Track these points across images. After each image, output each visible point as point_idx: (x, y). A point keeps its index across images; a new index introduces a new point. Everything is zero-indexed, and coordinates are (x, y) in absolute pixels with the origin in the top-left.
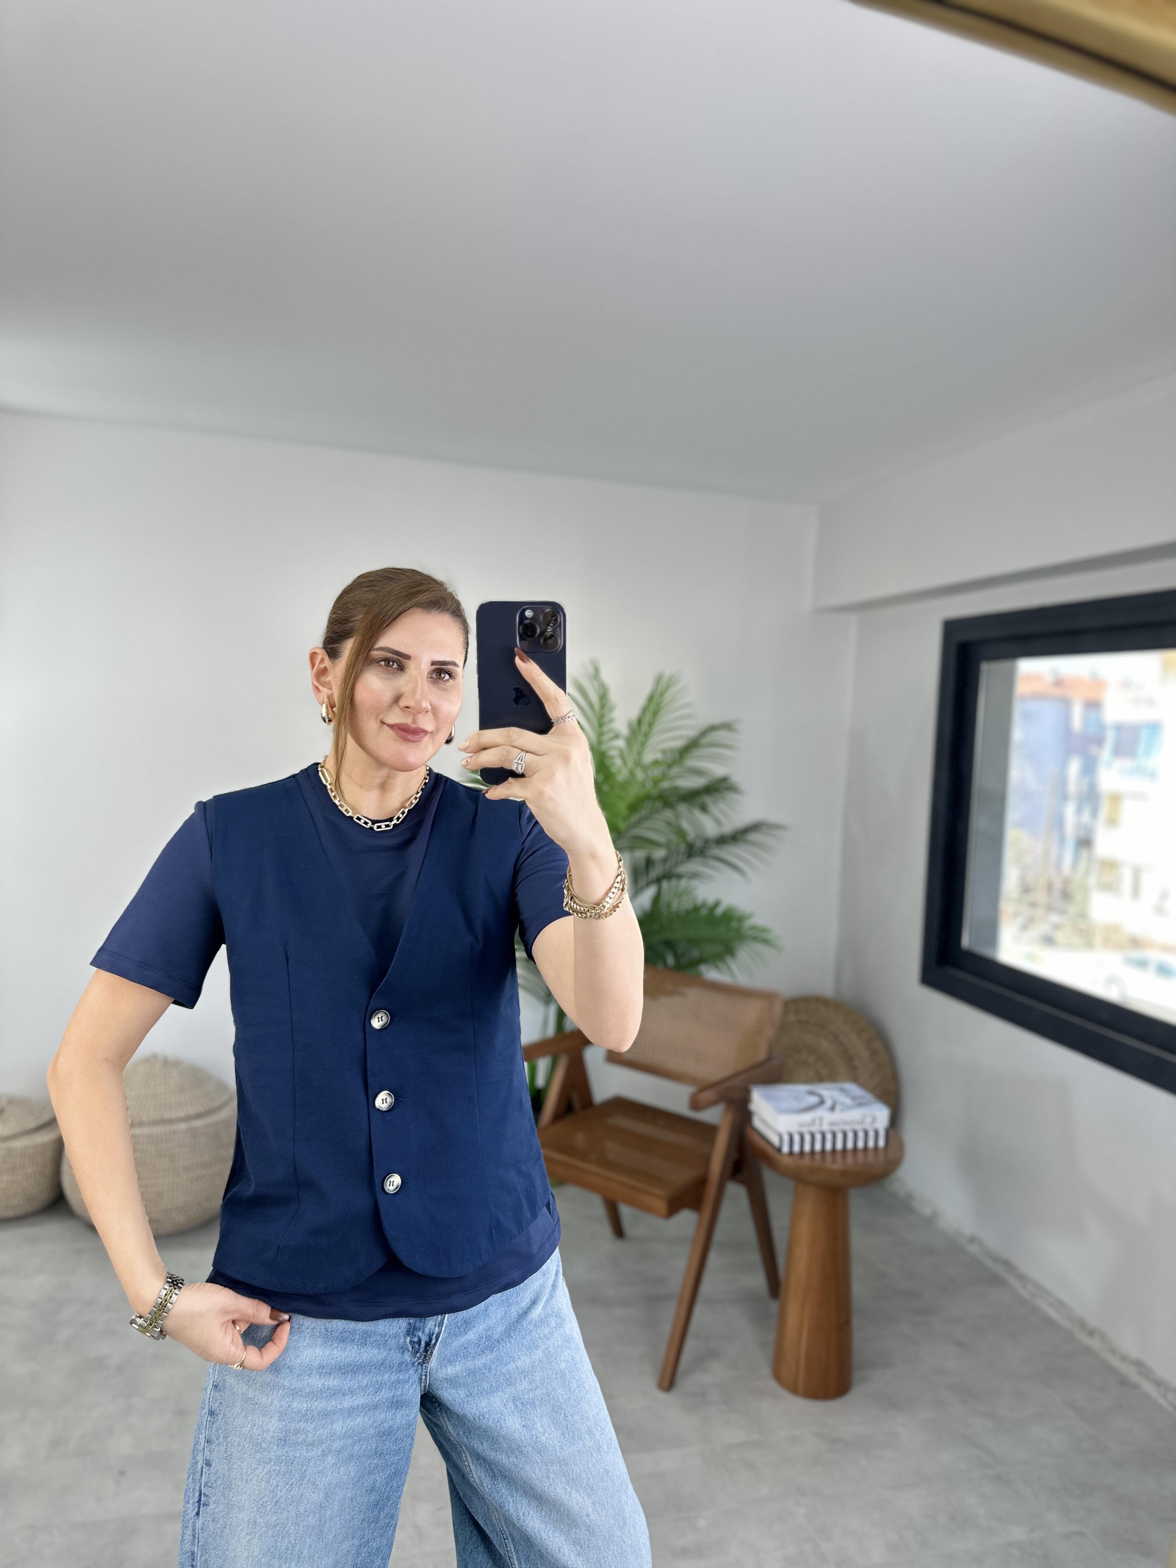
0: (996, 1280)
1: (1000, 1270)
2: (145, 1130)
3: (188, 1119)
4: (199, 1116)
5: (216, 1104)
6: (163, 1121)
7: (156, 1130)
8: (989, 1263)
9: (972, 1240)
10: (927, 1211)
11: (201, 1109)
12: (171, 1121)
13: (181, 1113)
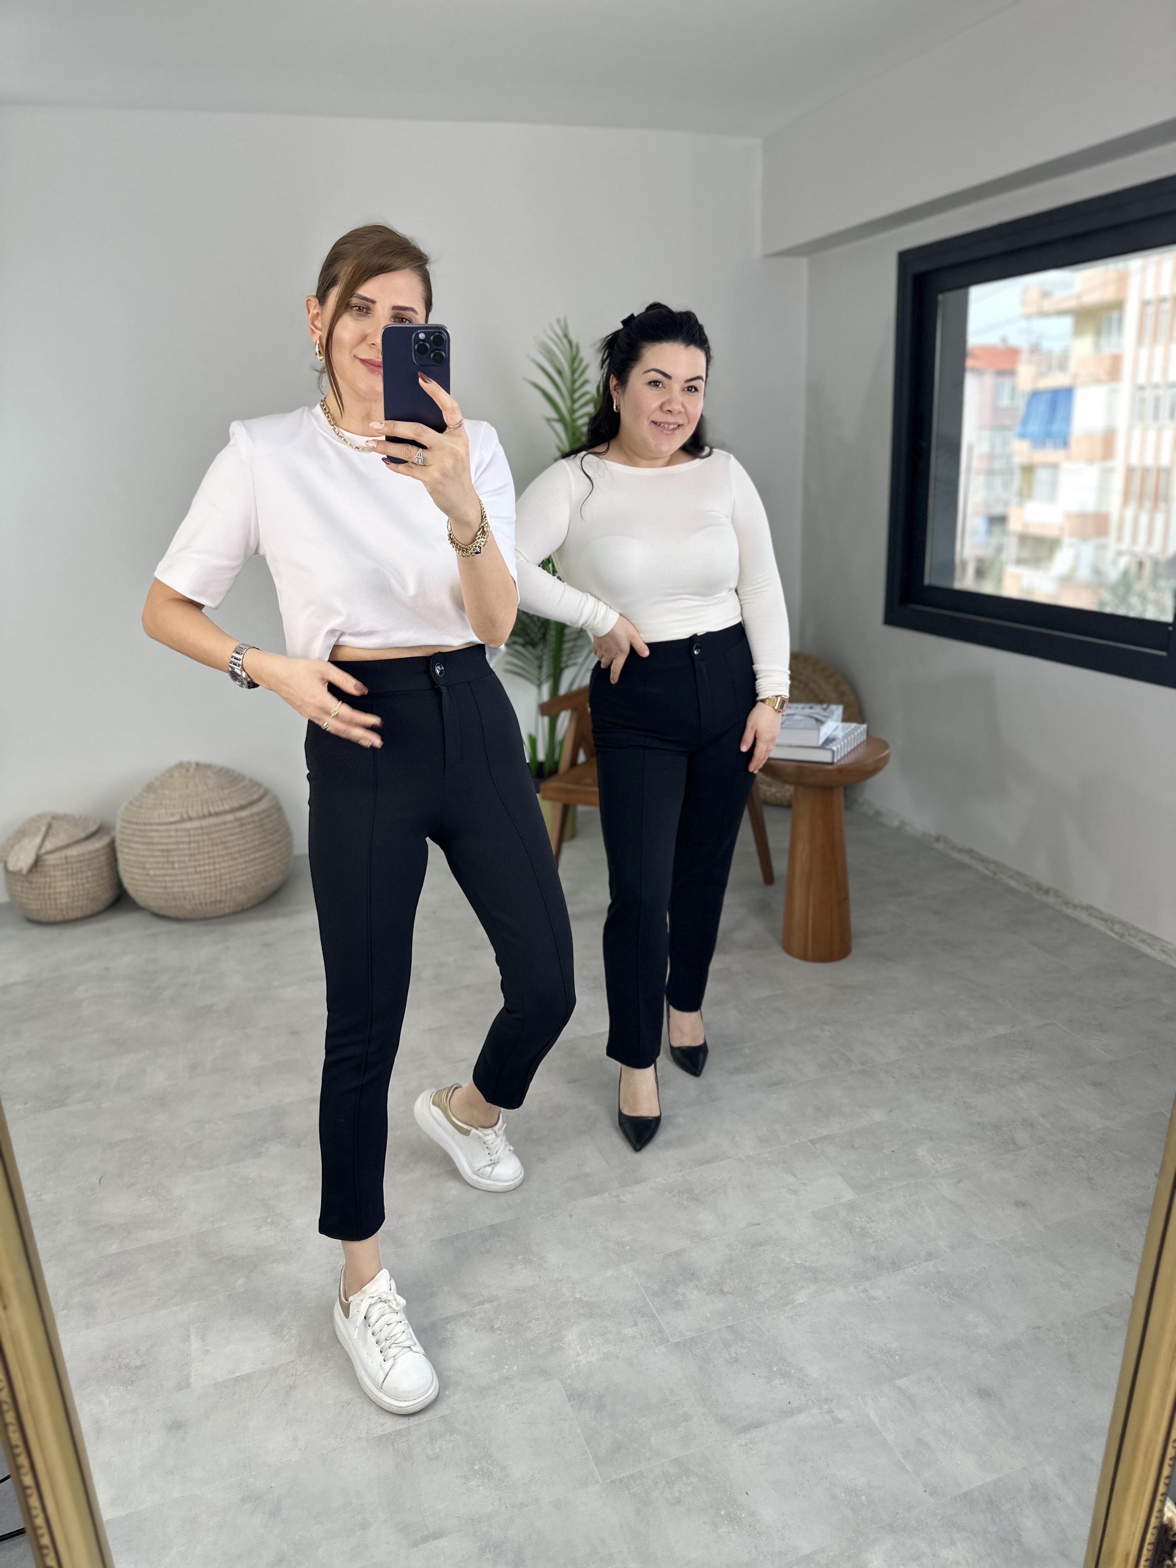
0: (962, 867)
1: (965, 859)
2: (196, 824)
3: (232, 811)
4: (242, 808)
5: (255, 797)
6: (210, 815)
7: (205, 823)
8: (955, 855)
9: (937, 839)
10: (896, 823)
11: (243, 802)
12: (217, 814)
13: (227, 807)
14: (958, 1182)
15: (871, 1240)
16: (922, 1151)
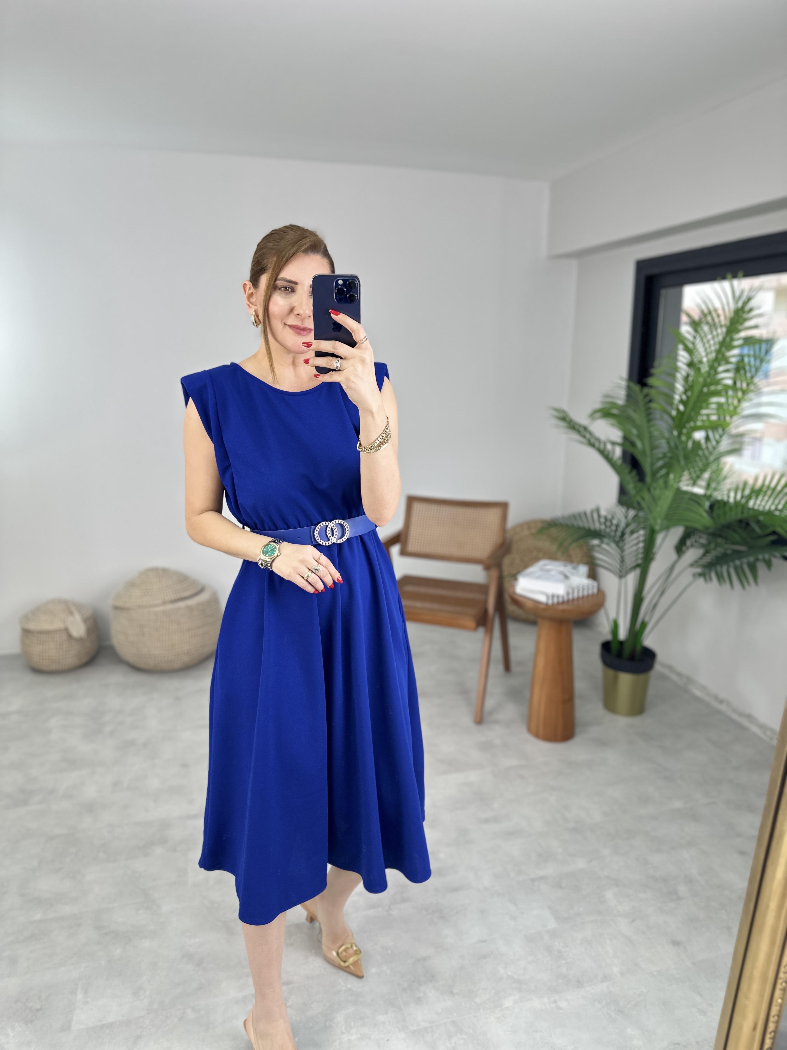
14: (633, 921)
15: (564, 962)
16: (609, 895)
